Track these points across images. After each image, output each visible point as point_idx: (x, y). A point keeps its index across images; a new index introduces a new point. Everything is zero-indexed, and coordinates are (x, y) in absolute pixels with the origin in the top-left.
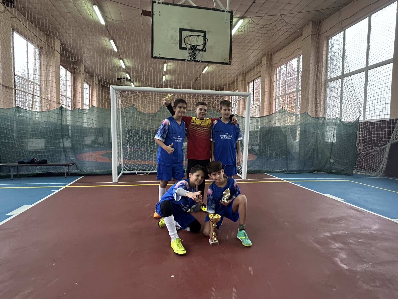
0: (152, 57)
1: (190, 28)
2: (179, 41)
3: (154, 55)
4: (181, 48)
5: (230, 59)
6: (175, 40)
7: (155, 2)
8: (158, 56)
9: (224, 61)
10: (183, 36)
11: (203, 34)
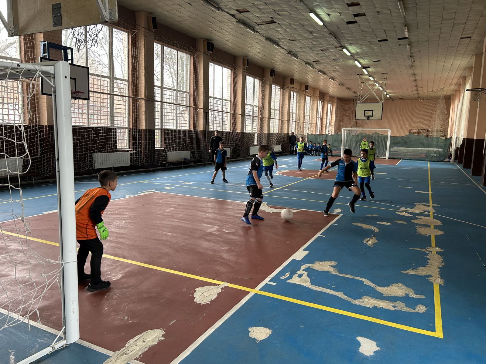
1: (368, 110)
2: (364, 114)
3: (356, 119)
5: (382, 118)
7: (357, 103)
9: (379, 119)
10: (365, 112)
11: (372, 111)
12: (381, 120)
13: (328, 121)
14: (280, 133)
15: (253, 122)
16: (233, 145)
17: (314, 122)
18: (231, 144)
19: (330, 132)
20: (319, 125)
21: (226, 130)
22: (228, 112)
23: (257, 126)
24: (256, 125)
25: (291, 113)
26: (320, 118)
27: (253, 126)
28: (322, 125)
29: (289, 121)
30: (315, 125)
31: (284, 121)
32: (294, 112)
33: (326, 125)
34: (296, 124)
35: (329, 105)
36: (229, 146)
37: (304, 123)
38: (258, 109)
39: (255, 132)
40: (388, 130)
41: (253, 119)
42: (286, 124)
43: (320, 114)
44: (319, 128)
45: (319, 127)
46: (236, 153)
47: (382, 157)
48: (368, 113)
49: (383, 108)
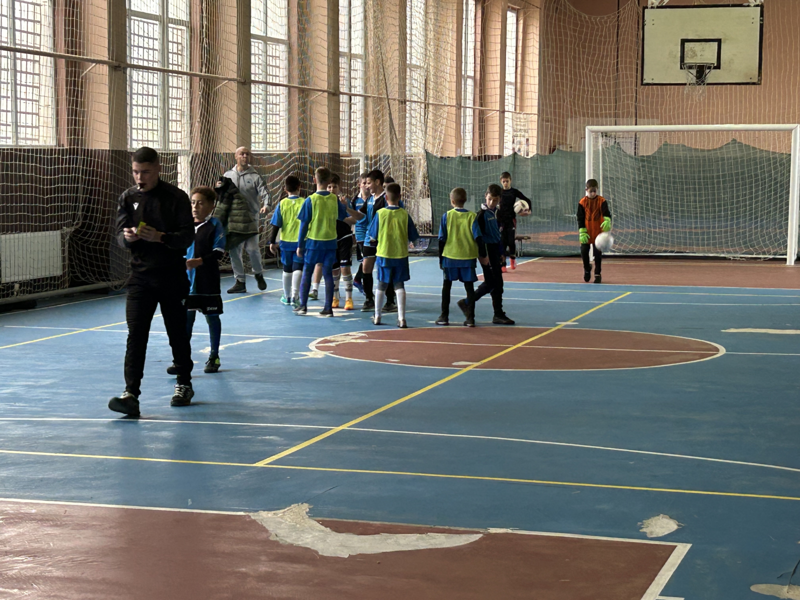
0: (642, 84)
1: (697, 38)
2: (681, 57)
3: (645, 82)
4: (683, 67)
5: (759, 76)
6: (675, 56)
7: (647, 8)
8: (651, 82)
9: (749, 81)
10: (686, 50)
11: (716, 43)
12: (759, 84)
13: (510, 90)
14: (296, 150)
15: (165, 99)
16: (74, 217)
17: (448, 97)
18: (61, 209)
19: (520, 143)
20: (469, 112)
21: (35, 143)
22: (43, 49)
23: (186, 120)
24: (182, 115)
25: (344, 54)
26: (474, 78)
27: (166, 120)
28: (482, 113)
29: (334, 93)
30: (454, 110)
31: (314, 96)
32: (357, 49)
33: (503, 112)
34: (366, 106)
35: (511, 17)
36: (52, 219)
37: (403, 102)
38: (186, 35)
39: (179, 147)
40: (790, 131)
41: (165, 86)
42: (325, 109)
43: (471, 60)
44: (469, 127)
45: (469, 120)
46: (90, 257)
47: (771, 257)
48: (699, 54)
49: (761, 26)
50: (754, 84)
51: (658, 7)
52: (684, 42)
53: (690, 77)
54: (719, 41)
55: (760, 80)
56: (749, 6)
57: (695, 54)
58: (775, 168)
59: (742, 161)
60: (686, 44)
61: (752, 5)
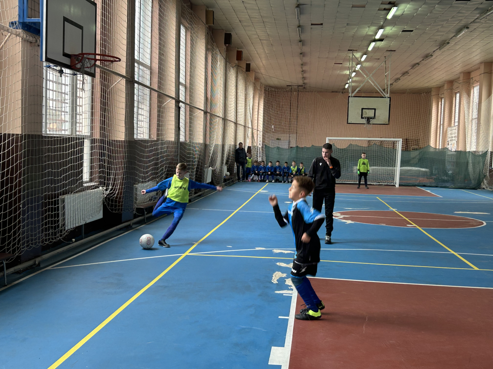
0: (347, 123)
1: (367, 108)
3: (348, 122)
4: (362, 118)
6: (359, 114)
7: (350, 97)
8: (351, 122)
9: (385, 123)
10: (363, 112)
11: (374, 110)
12: (389, 125)
33: (257, 130)
47: (386, 184)
48: (368, 113)
49: (390, 105)
50: (387, 124)
51: (354, 97)
52: (362, 109)
53: (364, 121)
54: (375, 109)
55: (389, 123)
56: (385, 97)
57: (366, 114)
58: (389, 154)
59: (375, 151)
60: (364, 110)
61: (387, 97)
